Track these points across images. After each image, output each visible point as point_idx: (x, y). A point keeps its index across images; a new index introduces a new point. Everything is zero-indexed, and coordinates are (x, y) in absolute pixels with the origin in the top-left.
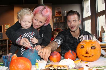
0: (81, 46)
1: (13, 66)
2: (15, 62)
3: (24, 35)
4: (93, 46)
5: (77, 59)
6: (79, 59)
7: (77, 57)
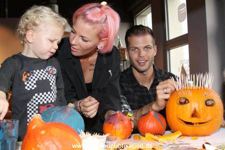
0: (181, 98)
1: (35, 147)
3: (35, 75)
5: (168, 132)
6: (173, 132)
7: (168, 128)
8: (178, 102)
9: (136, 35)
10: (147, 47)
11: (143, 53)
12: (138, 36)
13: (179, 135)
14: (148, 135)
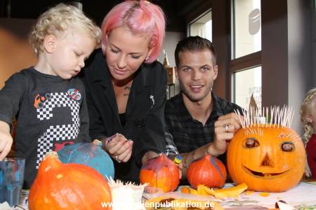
0: (248, 139)
2: (59, 180)
4: (286, 141)
5: (228, 185)
6: (235, 185)
8: (244, 144)
9: (190, 49)
10: (204, 68)
11: (199, 75)
12: (193, 52)
13: (243, 190)
14: (201, 187)
